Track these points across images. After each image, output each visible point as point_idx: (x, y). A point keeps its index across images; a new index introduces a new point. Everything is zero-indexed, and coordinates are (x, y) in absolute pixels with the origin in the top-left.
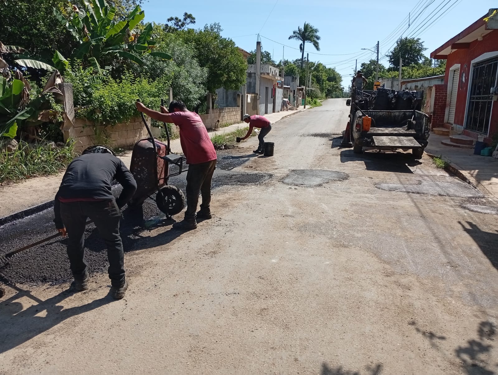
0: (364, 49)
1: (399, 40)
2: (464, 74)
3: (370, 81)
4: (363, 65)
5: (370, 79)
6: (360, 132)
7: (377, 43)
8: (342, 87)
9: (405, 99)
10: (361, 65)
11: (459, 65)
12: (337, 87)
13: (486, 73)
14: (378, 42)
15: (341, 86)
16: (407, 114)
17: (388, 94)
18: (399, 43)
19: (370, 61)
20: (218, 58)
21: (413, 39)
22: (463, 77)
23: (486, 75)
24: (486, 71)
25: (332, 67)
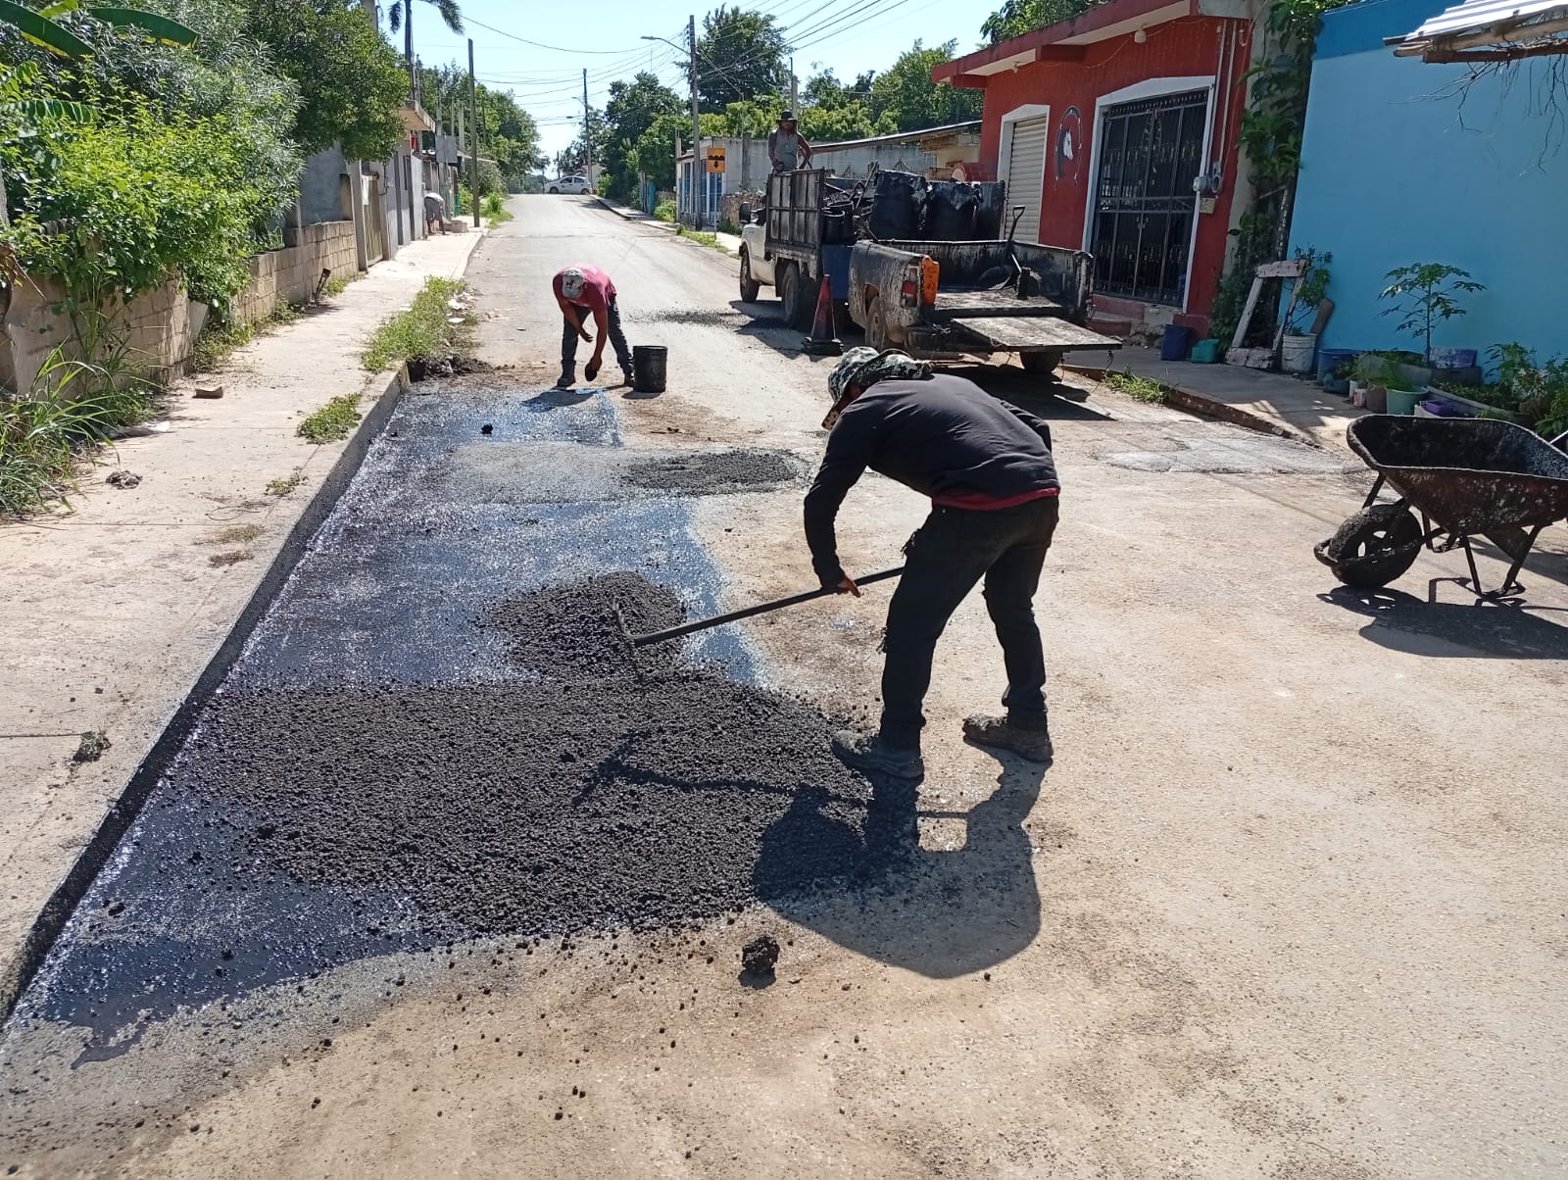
0: (652, 38)
1: (713, 15)
2: (1068, 136)
3: (654, 143)
4: (617, 87)
5: (651, 134)
6: (915, 305)
7: (688, 22)
8: (541, 156)
9: (957, 207)
10: (610, 87)
11: (1045, 109)
12: (528, 157)
13: (1155, 135)
14: (692, 17)
15: (539, 152)
16: (992, 250)
17: (912, 191)
18: (712, 23)
19: (638, 77)
20: (315, 44)
21: (756, 15)
22: (1066, 144)
23: (1155, 141)
24: (1155, 130)
25: (503, 90)
